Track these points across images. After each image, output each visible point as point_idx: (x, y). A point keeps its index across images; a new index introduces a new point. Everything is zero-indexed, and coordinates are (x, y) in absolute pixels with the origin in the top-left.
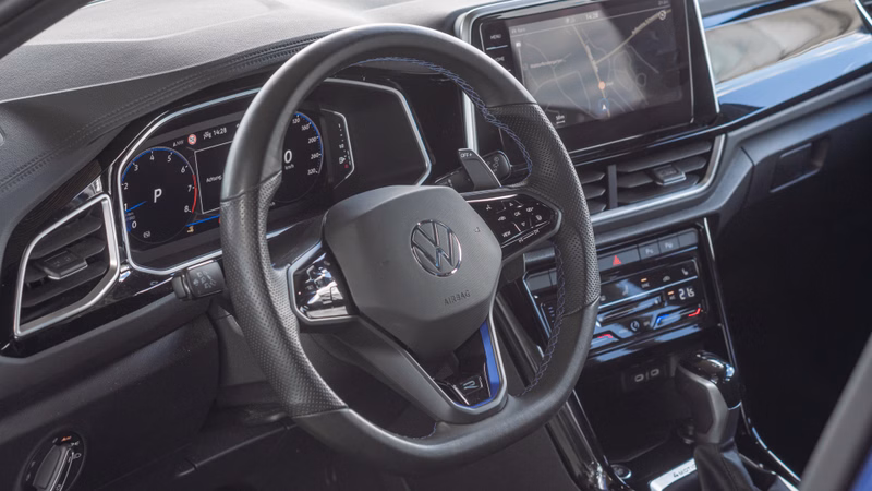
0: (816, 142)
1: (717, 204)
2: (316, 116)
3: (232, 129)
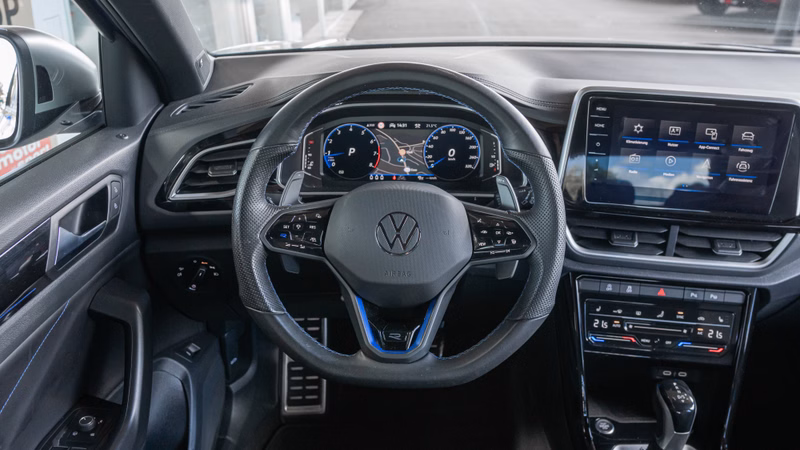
2: (478, 134)
3: (411, 126)
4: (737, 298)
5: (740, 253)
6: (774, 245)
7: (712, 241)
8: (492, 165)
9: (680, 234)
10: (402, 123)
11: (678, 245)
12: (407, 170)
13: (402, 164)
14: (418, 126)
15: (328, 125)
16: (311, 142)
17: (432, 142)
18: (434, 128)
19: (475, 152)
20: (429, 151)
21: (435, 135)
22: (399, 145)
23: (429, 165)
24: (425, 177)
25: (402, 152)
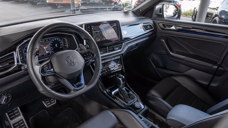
0: (137, 44)
1: (123, 52)
2: (61, 39)
3: (45, 41)
4: (119, 57)
5: (118, 48)
6: (122, 46)
7: (113, 48)
8: (66, 46)
9: (108, 48)
10: (43, 40)
11: (109, 50)
12: (47, 52)
13: (45, 51)
14: (47, 40)
15: (24, 46)
16: (20, 51)
17: (51, 44)
18: (51, 40)
19: (61, 44)
20: (51, 46)
21: (52, 42)
22: (44, 46)
23: (52, 49)
24: (51, 53)
25: (45, 48)
